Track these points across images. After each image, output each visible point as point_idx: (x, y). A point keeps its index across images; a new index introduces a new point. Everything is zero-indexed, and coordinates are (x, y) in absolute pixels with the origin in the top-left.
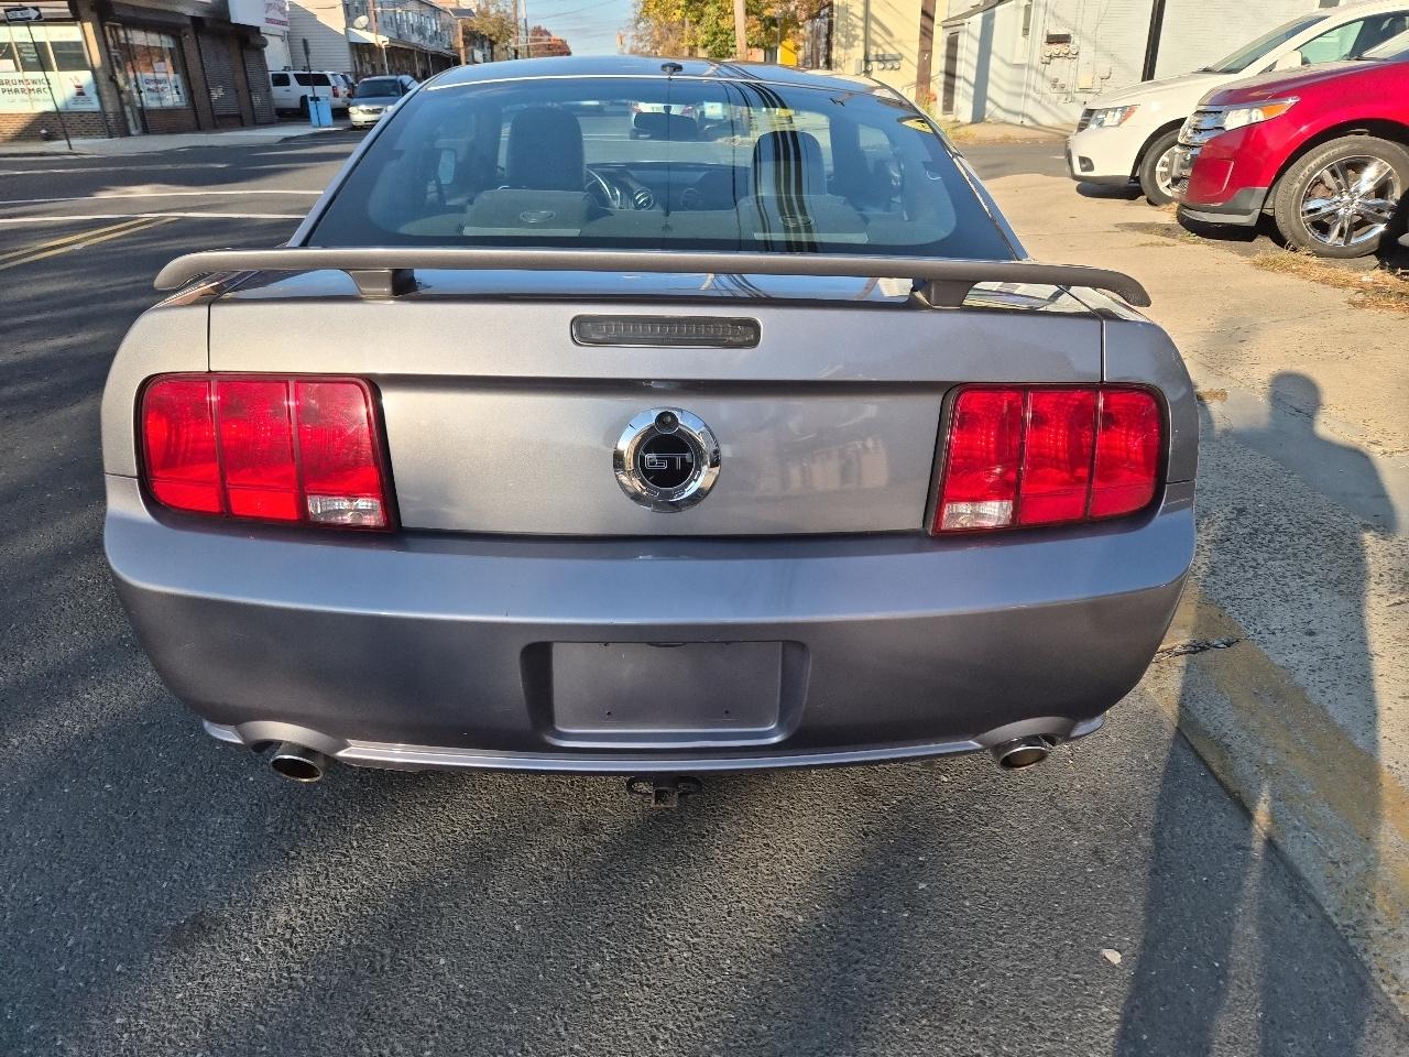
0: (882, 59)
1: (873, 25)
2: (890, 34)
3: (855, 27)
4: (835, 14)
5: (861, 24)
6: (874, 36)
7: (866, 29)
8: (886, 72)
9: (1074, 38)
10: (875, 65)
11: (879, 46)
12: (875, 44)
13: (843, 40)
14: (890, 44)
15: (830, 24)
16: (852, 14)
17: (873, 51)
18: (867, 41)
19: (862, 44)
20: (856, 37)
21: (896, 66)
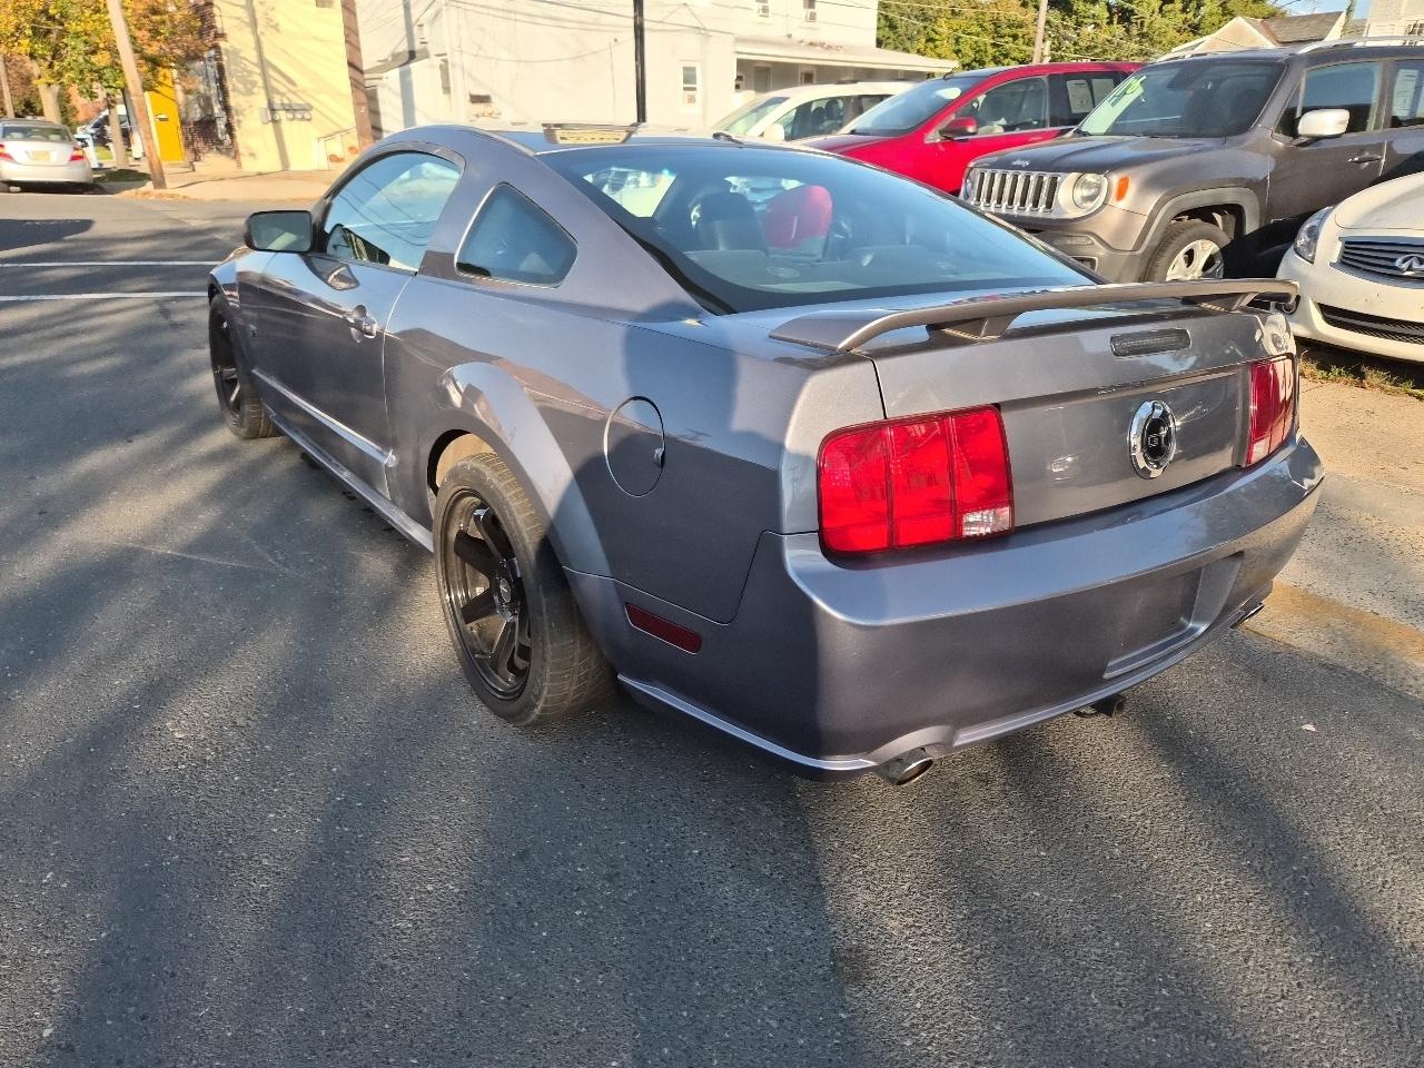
0: (289, 109)
1: (271, 72)
2: (293, 84)
3: (251, 72)
4: (225, 58)
5: (258, 70)
6: (274, 84)
7: (264, 76)
8: (295, 122)
9: (493, 99)
10: (281, 115)
11: (283, 95)
12: (278, 92)
13: (240, 86)
14: (294, 93)
15: (221, 68)
16: (243, 58)
17: (277, 100)
18: (268, 90)
19: (263, 92)
20: (254, 84)
21: (307, 116)
